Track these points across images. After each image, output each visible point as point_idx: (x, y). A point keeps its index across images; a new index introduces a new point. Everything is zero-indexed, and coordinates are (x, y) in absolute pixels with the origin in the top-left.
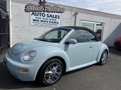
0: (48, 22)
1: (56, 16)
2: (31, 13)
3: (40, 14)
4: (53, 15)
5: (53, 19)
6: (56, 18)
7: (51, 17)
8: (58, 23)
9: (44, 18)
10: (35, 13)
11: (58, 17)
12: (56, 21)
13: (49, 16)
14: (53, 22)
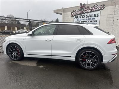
0: (87, 22)
1: (94, 14)
2: (75, 17)
3: (81, 16)
4: (92, 15)
5: (91, 18)
6: (94, 17)
7: (90, 17)
8: (96, 21)
9: (83, 20)
10: (77, 16)
11: (97, 16)
12: (95, 20)
13: (88, 16)
14: (91, 21)
